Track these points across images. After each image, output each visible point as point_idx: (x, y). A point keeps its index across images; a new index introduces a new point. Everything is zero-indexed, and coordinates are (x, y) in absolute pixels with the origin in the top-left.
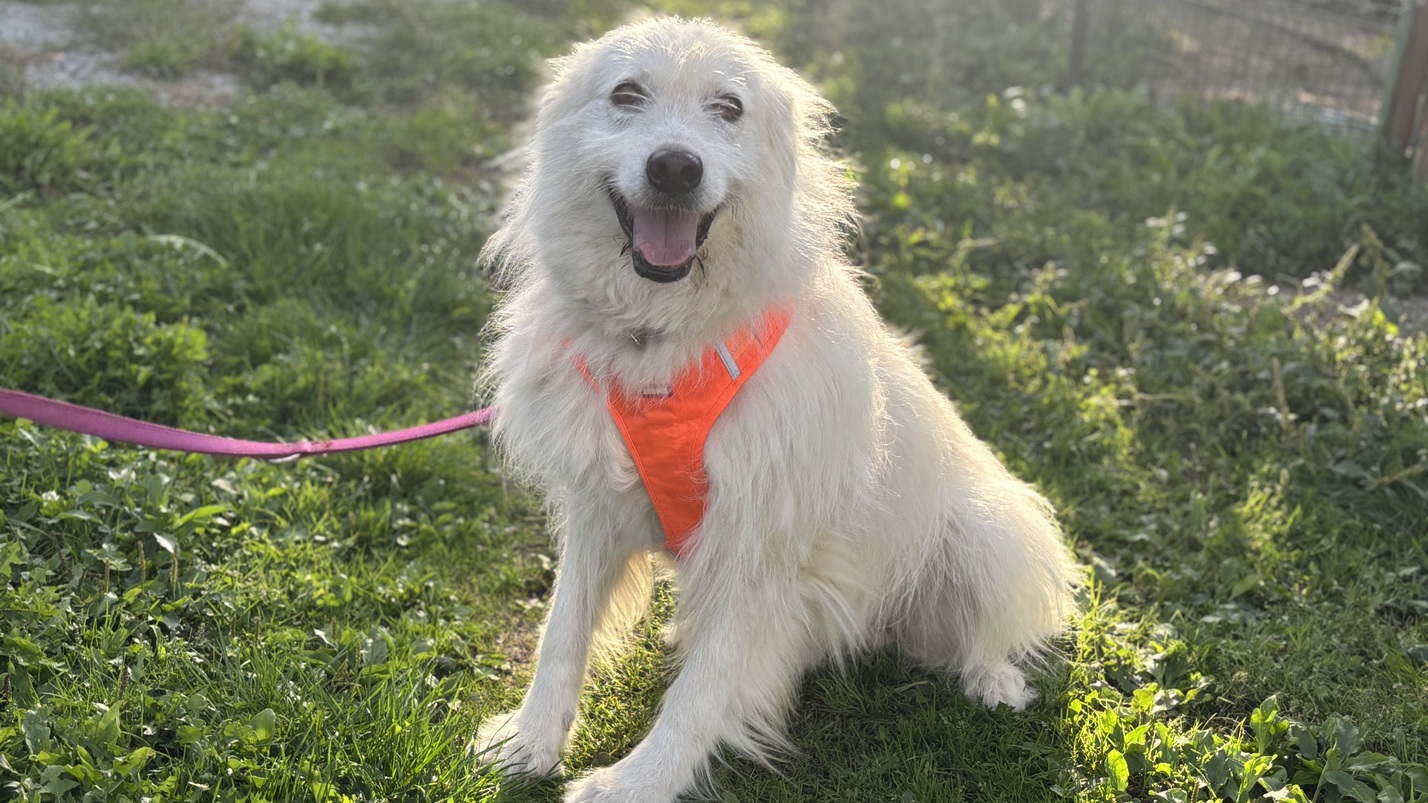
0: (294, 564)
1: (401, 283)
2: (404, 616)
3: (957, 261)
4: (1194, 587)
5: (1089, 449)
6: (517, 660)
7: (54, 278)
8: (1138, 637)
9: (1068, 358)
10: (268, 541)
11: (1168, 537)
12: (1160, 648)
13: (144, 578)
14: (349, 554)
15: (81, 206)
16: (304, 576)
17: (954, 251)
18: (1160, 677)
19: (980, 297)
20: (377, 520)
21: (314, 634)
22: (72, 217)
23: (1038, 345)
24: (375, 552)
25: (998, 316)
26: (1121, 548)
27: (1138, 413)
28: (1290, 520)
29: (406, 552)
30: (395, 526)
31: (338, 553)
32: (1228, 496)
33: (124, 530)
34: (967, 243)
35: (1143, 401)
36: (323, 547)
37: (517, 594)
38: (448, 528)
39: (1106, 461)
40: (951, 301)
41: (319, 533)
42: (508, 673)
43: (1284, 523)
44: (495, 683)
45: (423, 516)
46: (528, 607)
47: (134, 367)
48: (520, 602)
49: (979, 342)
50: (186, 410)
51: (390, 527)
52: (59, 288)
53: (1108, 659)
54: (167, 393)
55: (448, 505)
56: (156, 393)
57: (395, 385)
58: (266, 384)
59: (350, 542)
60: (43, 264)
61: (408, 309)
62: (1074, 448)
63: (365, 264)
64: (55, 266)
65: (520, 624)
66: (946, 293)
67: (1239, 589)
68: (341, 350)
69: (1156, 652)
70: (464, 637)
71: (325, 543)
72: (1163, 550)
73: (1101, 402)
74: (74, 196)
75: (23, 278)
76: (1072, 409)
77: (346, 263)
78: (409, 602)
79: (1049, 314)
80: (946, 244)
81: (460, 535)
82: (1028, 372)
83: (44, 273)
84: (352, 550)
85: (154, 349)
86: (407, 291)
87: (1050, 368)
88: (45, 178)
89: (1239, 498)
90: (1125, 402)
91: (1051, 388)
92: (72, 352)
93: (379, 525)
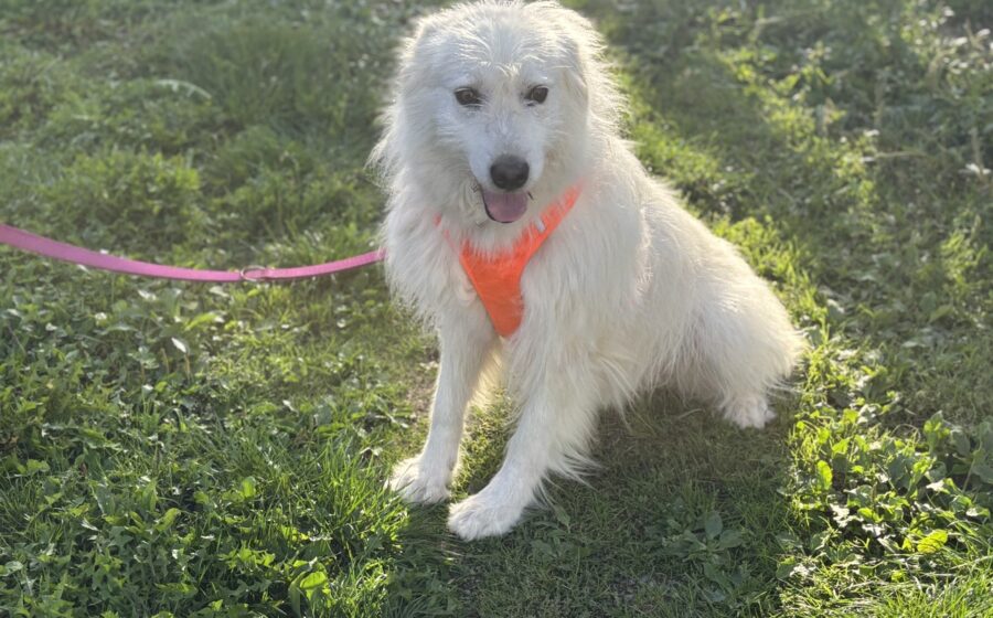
0: (268, 350)
1: (335, 103)
2: (344, 384)
3: (753, 37)
4: (902, 318)
5: (839, 200)
6: (421, 410)
7: (91, 123)
8: (855, 361)
9: (830, 121)
10: (251, 332)
11: (888, 275)
12: (869, 371)
13: (168, 371)
14: (305, 337)
15: (105, 52)
16: (276, 359)
17: (752, 27)
18: (867, 394)
19: (770, 68)
20: (323, 310)
21: (283, 404)
22: (100, 61)
23: (809, 111)
24: (322, 333)
25: (782, 85)
26: (853, 286)
27: (877, 168)
28: (979, 256)
29: (344, 332)
30: (336, 312)
31: (298, 336)
32: (939, 234)
33: (153, 336)
34: (762, 21)
35: (881, 159)
36: (288, 333)
37: (421, 359)
38: (372, 310)
39: (851, 210)
40: (747, 73)
41: (284, 323)
42: (414, 420)
43: (974, 258)
44: (405, 430)
45: (355, 303)
46: (428, 368)
47: (150, 202)
48: (422, 365)
49: (767, 108)
50: (188, 229)
51: (333, 313)
52: (94, 130)
53: (829, 383)
54: (174, 218)
55: (371, 292)
56: (167, 219)
57: (332, 195)
58: (242, 202)
59: (305, 328)
60: (80, 113)
61: (341, 124)
62: (827, 202)
63: (308, 92)
64: (91, 112)
65: (423, 382)
66: (743, 67)
67: (934, 316)
68: (294, 169)
69: (866, 374)
70: (384, 397)
71: (288, 330)
72: (883, 286)
73: (852, 161)
74: (100, 44)
75: (68, 124)
76: (830, 166)
77: (294, 91)
78: (346, 374)
79: (819, 83)
80: (747, 22)
81: (381, 316)
82: (799, 134)
83: (82, 121)
84: (307, 335)
85: (162, 186)
86: (339, 110)
87: (816, 133)
88: (77, 31)
89: (945, 236)
90: (869, 159)
91: (816, 149)
92: (106, 195)
93: (324, 314)
